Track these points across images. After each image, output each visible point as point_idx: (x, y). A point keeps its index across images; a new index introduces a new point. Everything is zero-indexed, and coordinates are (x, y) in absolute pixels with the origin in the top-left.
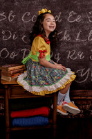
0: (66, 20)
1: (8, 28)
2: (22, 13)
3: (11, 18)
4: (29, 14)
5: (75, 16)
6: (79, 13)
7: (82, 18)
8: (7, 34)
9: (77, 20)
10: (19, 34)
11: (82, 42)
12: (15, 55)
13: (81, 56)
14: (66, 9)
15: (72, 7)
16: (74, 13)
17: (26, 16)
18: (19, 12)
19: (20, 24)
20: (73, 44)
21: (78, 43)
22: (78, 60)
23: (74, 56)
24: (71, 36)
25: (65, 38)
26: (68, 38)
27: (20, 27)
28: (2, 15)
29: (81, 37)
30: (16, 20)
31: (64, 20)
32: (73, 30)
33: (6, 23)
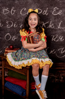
1: (10, 19)
2: (21, 8)
3: (13, 12)
5: (57, 11)
6: (60, 9)
7: (62, 12)
8: (10, 24)
9: (59, 13)
10: (18, 23)
11: (62, 29)
13: (61, 39)
14: (52, 5)
15: (56, 4)
16: (57, 9)
17: (23, 10)
18: (18, 8)
19: (19, 16)
20: (56, 30)
21: (60, 29)
22: (59, 42)
23: (56, 39)
24: (55, 25)
25: (50, 26)
26: (52, 26)
27: (19, 19)
28: (6, 10)
29: (62, 26)
30: (16, 13)
31: (50, 13)
32: (56, 21)
33: (9, 16)
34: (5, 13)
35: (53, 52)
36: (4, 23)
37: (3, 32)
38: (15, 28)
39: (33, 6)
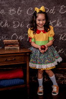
0: (58, 12)
1: (17, 19)
2: (28, 8)
3: (19, 12)
5: (65, 9)
8: (17, 24)
10: (25, 23)
12: (22, 38)
14: (58, 4)
15: (63, 2)
17: (30, 10)
18: (25, 7)
19: (25, 16)
23: (65, 38)
24: (62, 23)
25: (58, 25)
26: (60, 25)
27: (25, 19)
28: (13, 10)
32: (64, 19)
33: (16, 16)
34: (11, 13)
35: (61, 52)
38: (22, 28)
39: (40, 5)
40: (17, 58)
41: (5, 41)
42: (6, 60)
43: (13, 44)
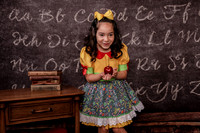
0: (134, 18)
1: (56, 31)
2: (75, 10)
3: (60, 17)
4: (84, 12)
5: (145, 13)
6: (150, 8)
8: (55, 39)
9: (148, 17)
10: (71, 39)
11: (156, 47)
12: (65, 68)
13: (155, 65)
14: (133, 3)
15: (142, 1)
16: (145, 9)
17: (79, 14)
18: (70, 9)
19: (71, 25)
20: (144, 49)
21: (152, 48)
22: (152, 71)
23: (146, 66)
24: (141, 39)
25: (133, 42)
26: (137, 42)
27: (72, 30)
28: (47, 14)
29: (155, 40)
30: (66, 20)
31: (131, 18)
32: (144, 30)
33: (53, 25)
34: (44, 20)
35: (141, 92)
36: (42, 39)
37: (41, 57)
38: (65, 48)
39: (98, 5)
40: (56, 107)
41: (31, 73)
42: (34, 113)
43: (47, 80)
